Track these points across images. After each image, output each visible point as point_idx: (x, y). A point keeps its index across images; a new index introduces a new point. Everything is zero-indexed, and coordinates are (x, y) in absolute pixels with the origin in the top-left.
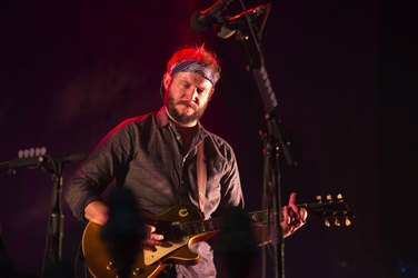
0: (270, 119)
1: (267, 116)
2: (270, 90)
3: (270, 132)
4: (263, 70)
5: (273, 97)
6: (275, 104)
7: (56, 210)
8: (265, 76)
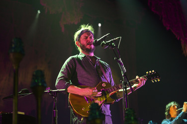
7: (55, 109)
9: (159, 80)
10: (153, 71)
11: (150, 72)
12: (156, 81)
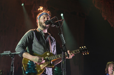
0: (64, 46)
1: (63, 46)
2: (64, 39)
3: (63, 49)
4: (62, 35)
5: (64, 41)
6: (65, 43)
7: (12, 66)
8: (63, 36)
9: (88, 54)
10: (85, 47)
11: (83, 47)
12: (86, 54)
